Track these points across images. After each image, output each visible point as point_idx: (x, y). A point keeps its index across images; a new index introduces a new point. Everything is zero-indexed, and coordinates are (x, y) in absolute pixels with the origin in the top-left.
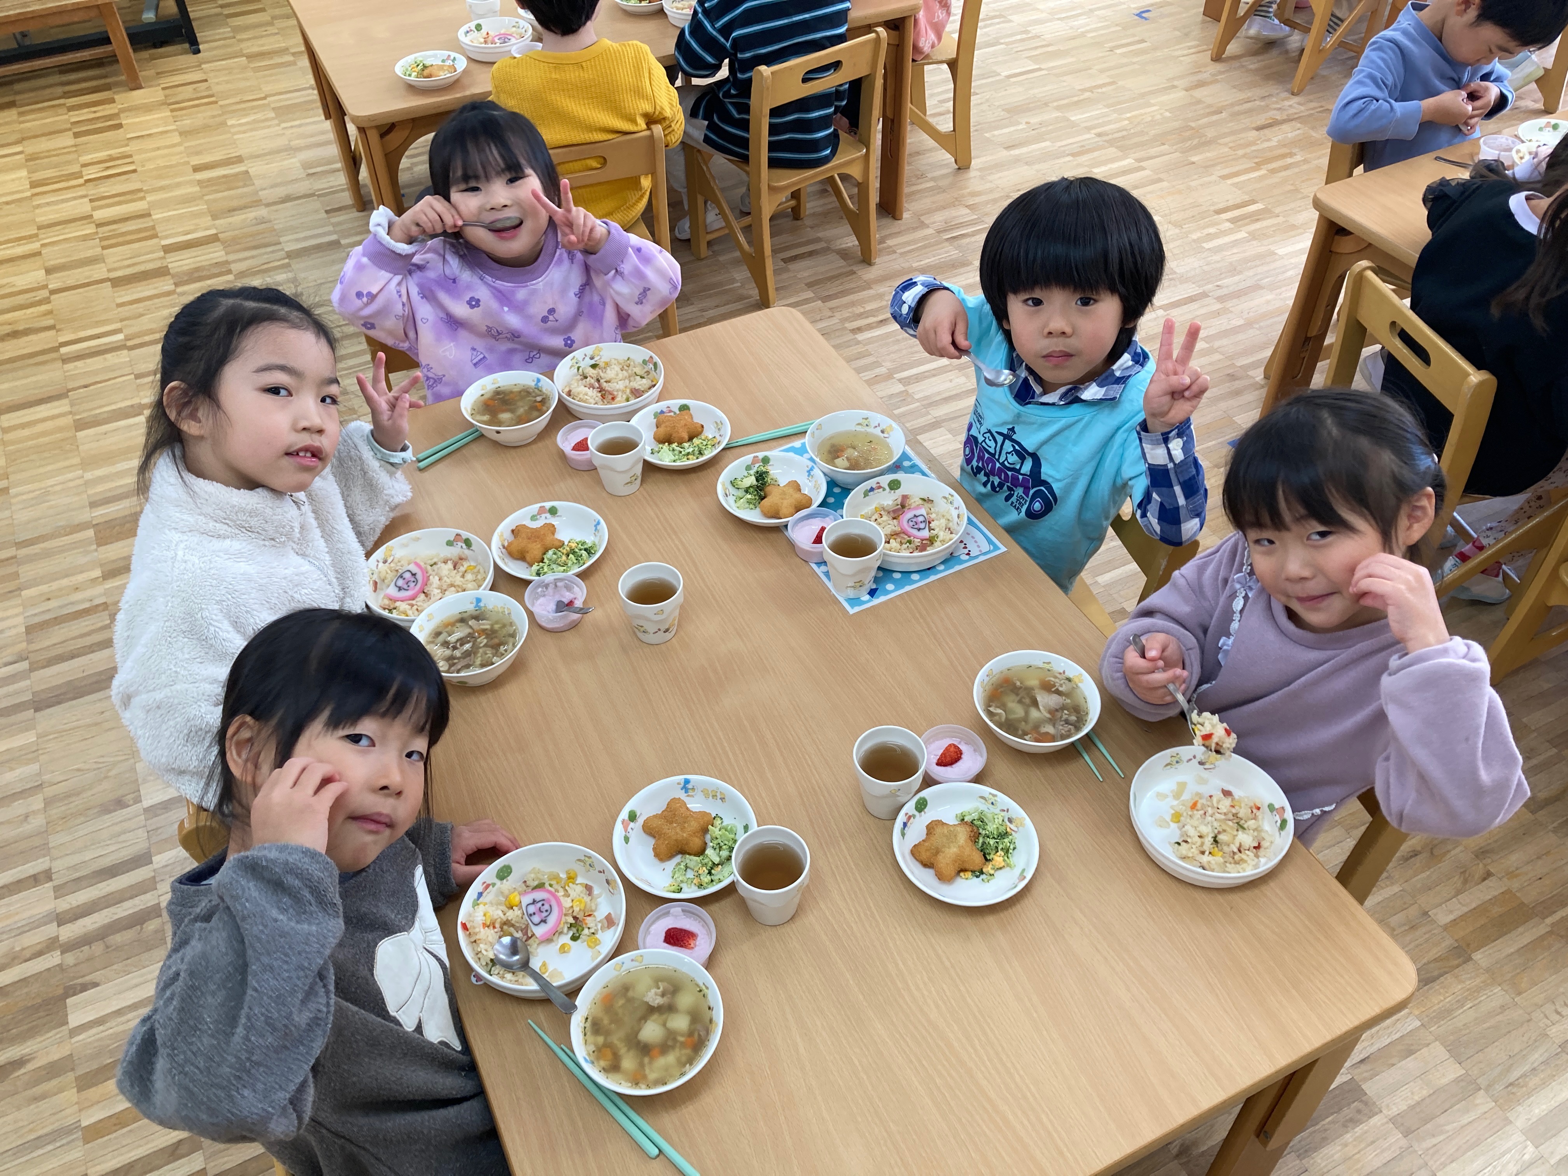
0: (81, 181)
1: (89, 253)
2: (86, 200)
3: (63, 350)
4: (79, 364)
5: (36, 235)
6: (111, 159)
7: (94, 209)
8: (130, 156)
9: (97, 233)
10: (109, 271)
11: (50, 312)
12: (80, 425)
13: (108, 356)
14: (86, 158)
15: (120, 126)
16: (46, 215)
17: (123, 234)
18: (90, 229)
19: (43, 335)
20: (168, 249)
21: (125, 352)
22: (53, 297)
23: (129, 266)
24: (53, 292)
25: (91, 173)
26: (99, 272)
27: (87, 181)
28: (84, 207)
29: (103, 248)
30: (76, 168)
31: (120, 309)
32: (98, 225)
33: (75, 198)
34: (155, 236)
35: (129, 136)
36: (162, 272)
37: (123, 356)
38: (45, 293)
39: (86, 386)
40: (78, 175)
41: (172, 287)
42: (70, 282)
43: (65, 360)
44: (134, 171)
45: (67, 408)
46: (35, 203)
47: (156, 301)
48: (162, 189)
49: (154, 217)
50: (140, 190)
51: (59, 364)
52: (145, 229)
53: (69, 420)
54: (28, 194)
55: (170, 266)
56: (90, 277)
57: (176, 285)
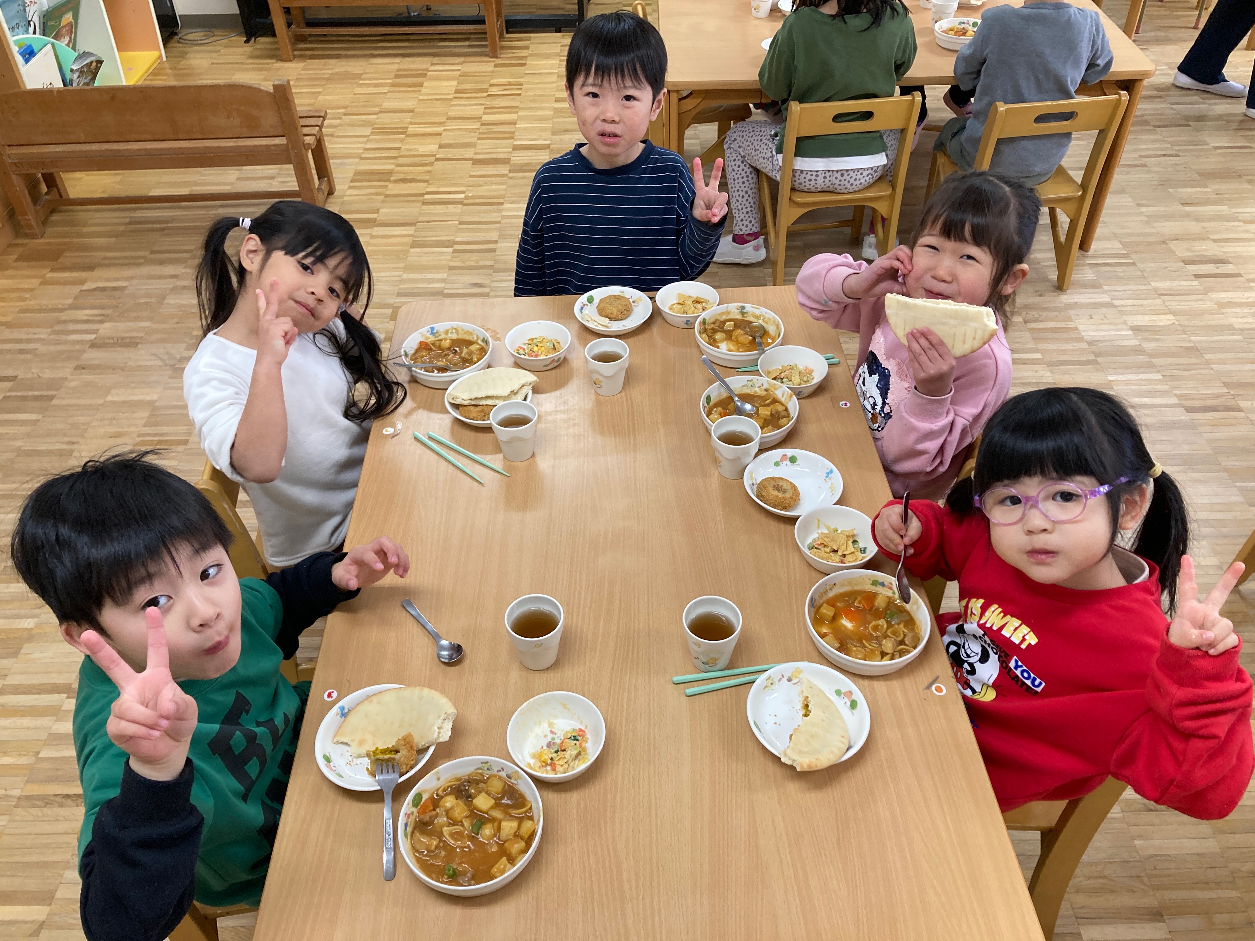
0: (486, 94)
1: (468, 140)
2: (483, 107)
3: (426, 197)
4: (431, 207)
5: (444, 123)
6: (510, 84)
7: (484, 114)
8: (521, 85)
9: (479, 129)
10: (476, 154)
11: (430, 172)
12: (414, 245)
13: (450, 206)
14: (494, 81)
15: (525, 64)
16: (454, 112)
17: (495, 133)
18: (476, 125)
19: (419, 184)
20: (516, 148)
21: (460, 206)
22: (436, 163)
23: (488, 153)
24: (437, 160)
25: (494, 91)
26: (469, 153)
27: (489, 95)
28: (478, 111)
29: (479, 139)
30: (485, 86)
31: (470, 179)
32: (482, 124)
33: (477, 105)
34: (512, 138)
35: (526, 72)
36: (506, 161)
37: (458, 208)
38: (432, 159)
39: (428, 222)
40: (486, 91)
41: (507, 172)
42: (450, 156)
43: (425, 203)
44: (520, 94)
45: (411, 232)
46: (453, 103)
47: (494, 179)
48: (531, 109)
49: (517, 126)
50: (517, 107)
51: (420, 204)
52: (508, 132)
53: (409, 240)
54: (451, 96)
55: (512, 158)
56: (462, 155)
57: (510, 171)
